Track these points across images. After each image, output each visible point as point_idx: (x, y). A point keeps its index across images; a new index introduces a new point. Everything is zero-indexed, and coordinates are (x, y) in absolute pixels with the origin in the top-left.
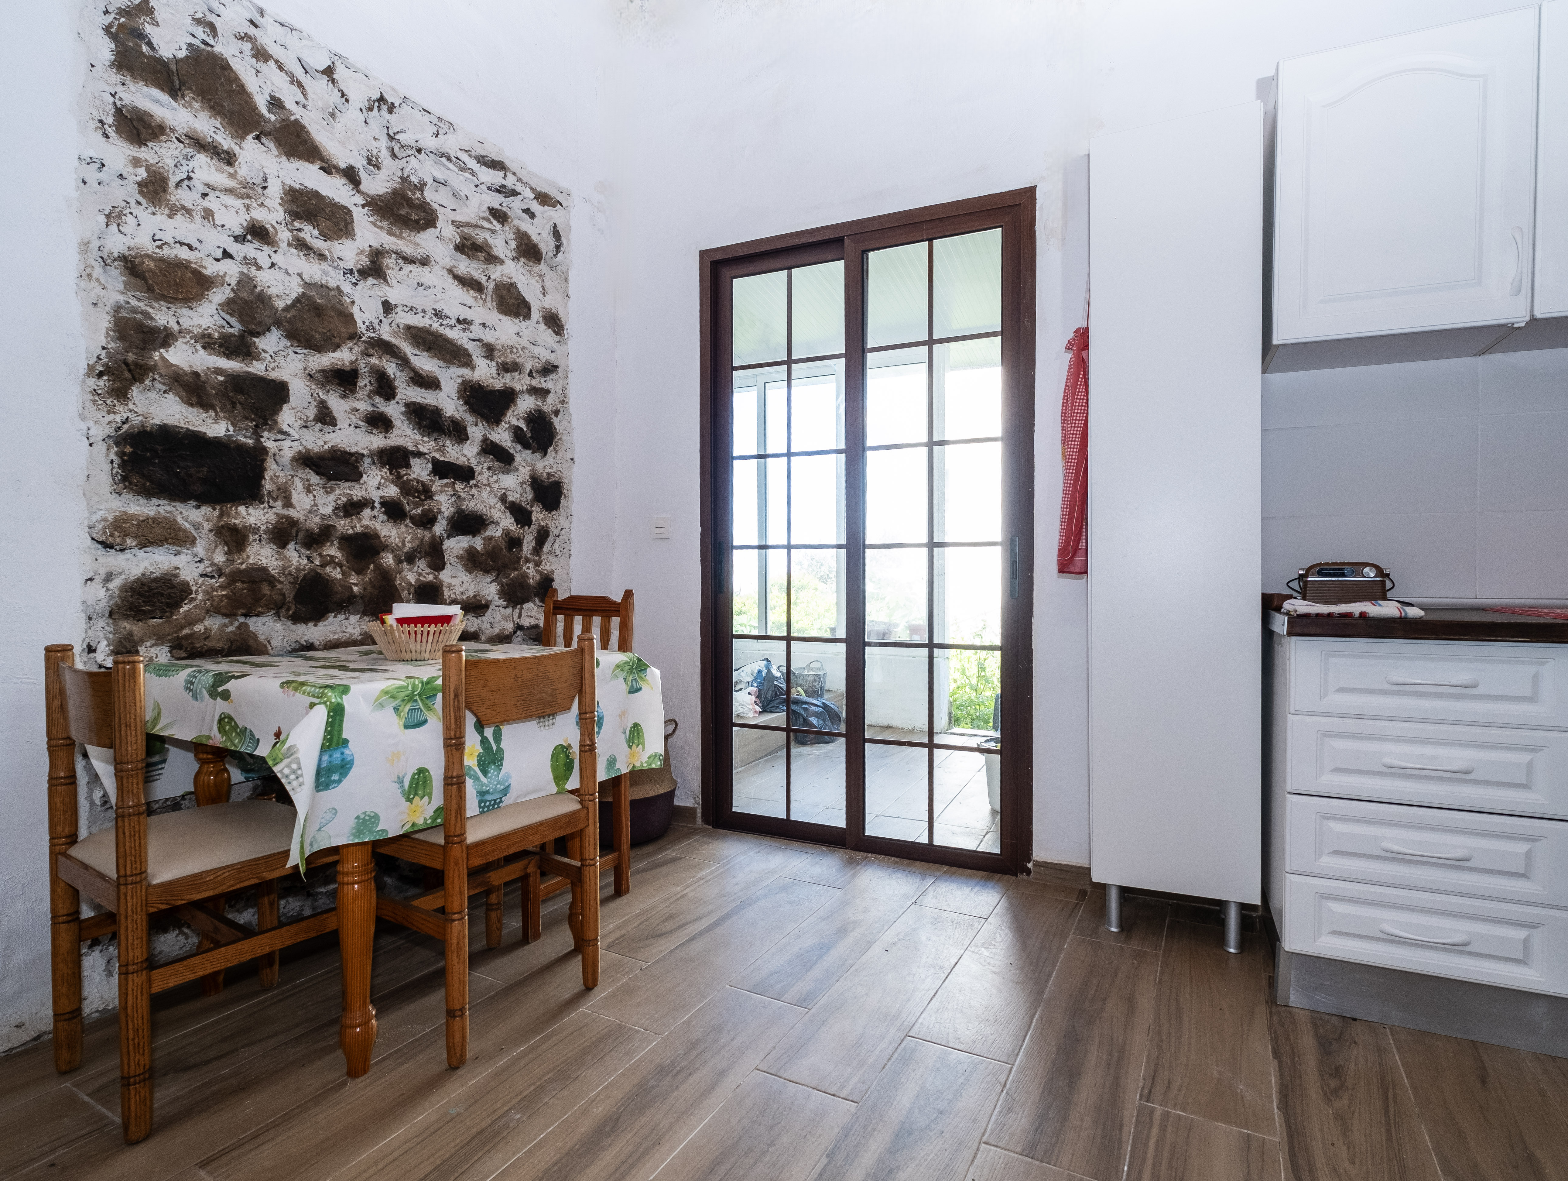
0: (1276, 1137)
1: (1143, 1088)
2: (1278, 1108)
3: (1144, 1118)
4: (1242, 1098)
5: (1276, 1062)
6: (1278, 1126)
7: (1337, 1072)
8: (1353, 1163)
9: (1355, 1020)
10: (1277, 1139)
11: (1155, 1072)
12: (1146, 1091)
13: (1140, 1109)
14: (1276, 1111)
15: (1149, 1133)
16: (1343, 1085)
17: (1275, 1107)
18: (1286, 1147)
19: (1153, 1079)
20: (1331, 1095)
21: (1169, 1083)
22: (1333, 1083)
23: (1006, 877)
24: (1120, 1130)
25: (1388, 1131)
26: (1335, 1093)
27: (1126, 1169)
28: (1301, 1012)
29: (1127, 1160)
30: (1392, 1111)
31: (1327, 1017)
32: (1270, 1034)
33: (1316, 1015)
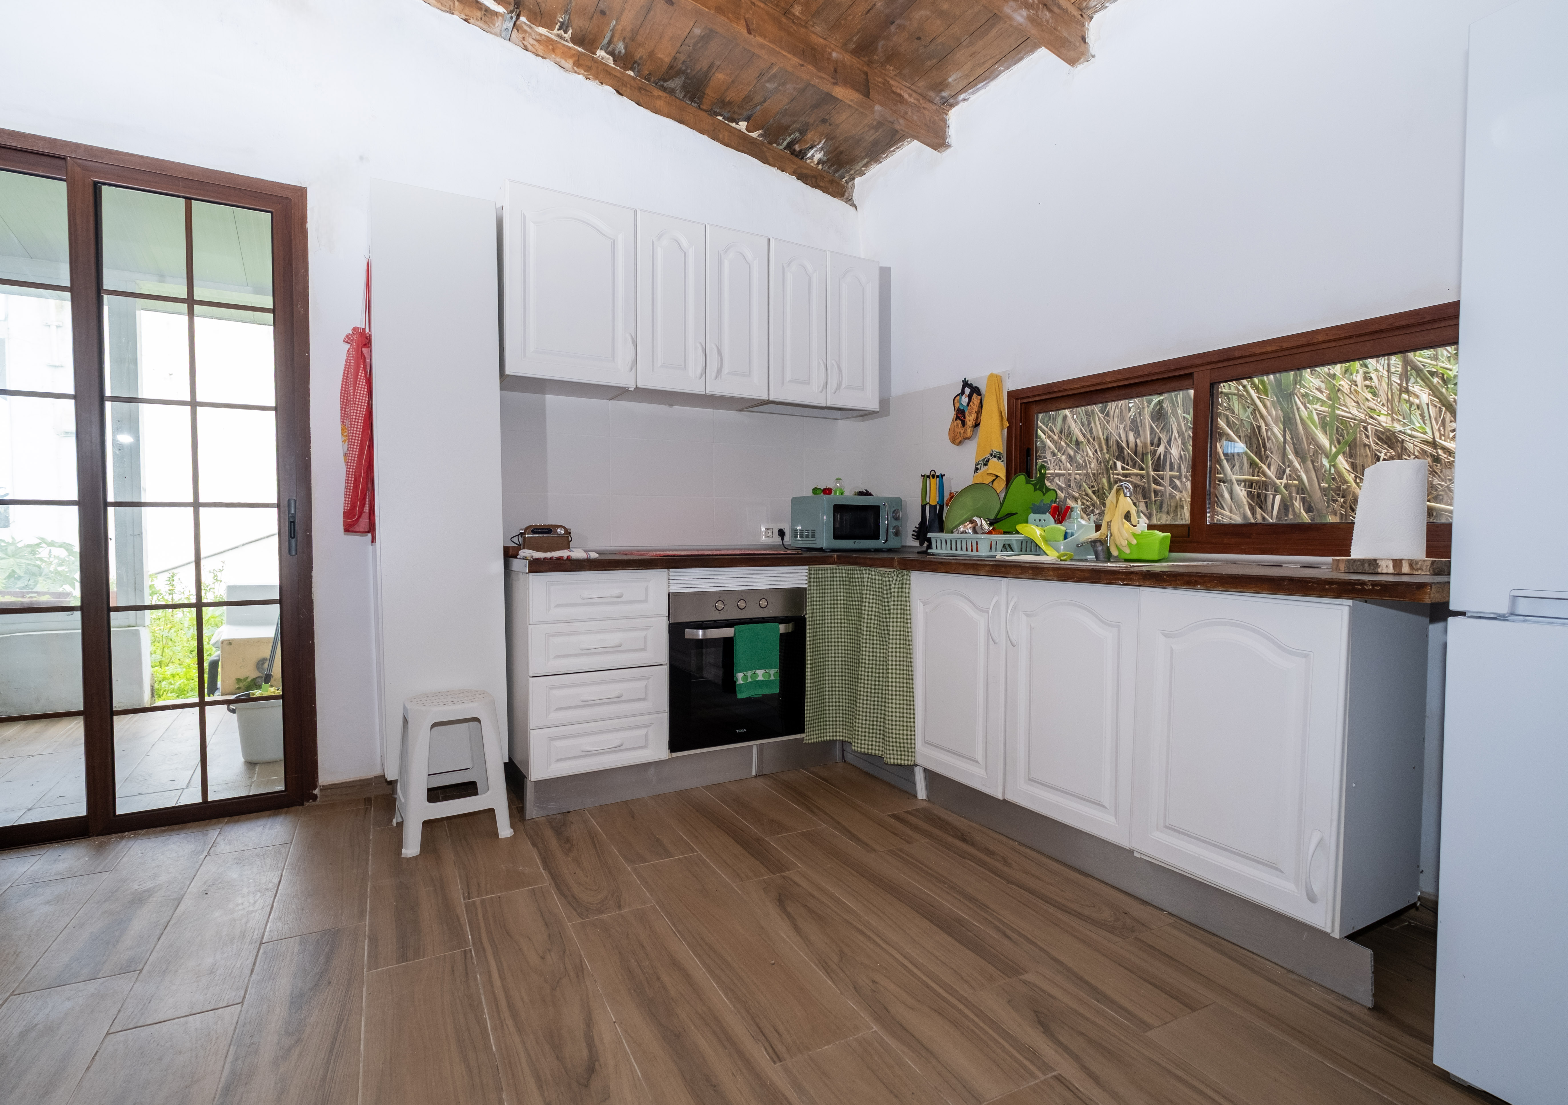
0: (547, 882)
1: (464, 893)
2: (544, 869)
3: (471, 909)
4: (523, 873)
5: (535, 849)
6: (546, 878)
7: (568, 840)
8: (587, 876)
9: (569, 812)
10: (548, 883)
11: (468, 882)
12: (466, 895)
13: (466, 905)
14: (543, 871)
15: (477, 914)
16: (572, 845)
17: (542, 869)
18: (554, 885)
19: (468, 886)
20: (567, 852)
21: (478, 884)
22: (567, 846)
23: (294, 808)
24: (459, 920)
25: (599, 857)
26: (570, 850)
27: (470, 937)
28: (540, 819)
29: (469, 933)
30: (598, 846)
31: (555, 816)
32: (527, 836)
33: (549, 817)
